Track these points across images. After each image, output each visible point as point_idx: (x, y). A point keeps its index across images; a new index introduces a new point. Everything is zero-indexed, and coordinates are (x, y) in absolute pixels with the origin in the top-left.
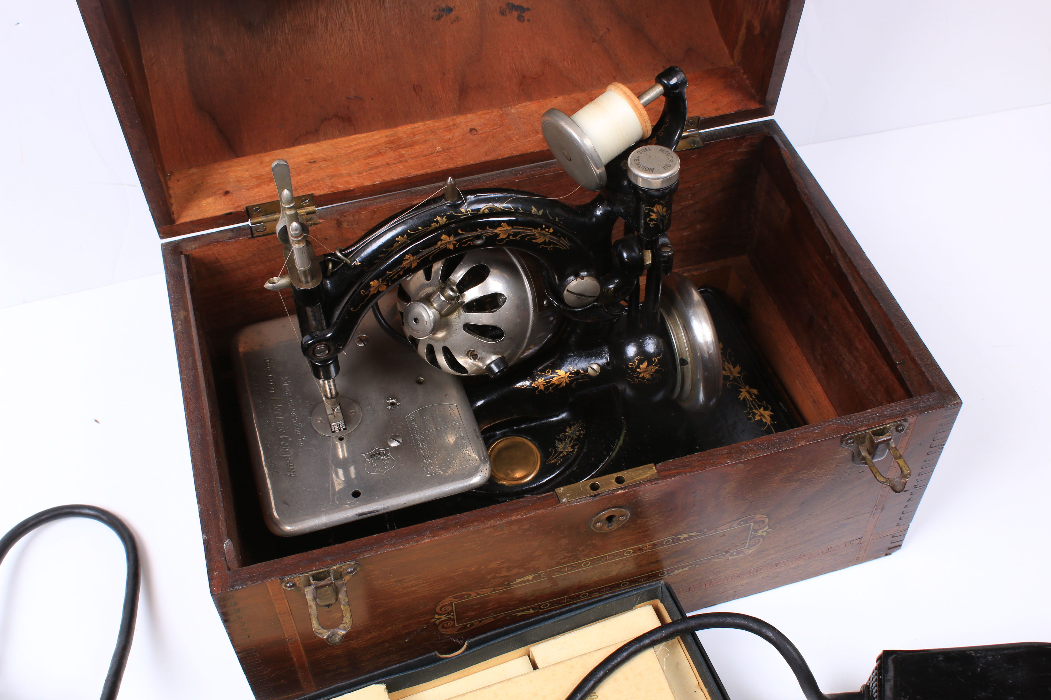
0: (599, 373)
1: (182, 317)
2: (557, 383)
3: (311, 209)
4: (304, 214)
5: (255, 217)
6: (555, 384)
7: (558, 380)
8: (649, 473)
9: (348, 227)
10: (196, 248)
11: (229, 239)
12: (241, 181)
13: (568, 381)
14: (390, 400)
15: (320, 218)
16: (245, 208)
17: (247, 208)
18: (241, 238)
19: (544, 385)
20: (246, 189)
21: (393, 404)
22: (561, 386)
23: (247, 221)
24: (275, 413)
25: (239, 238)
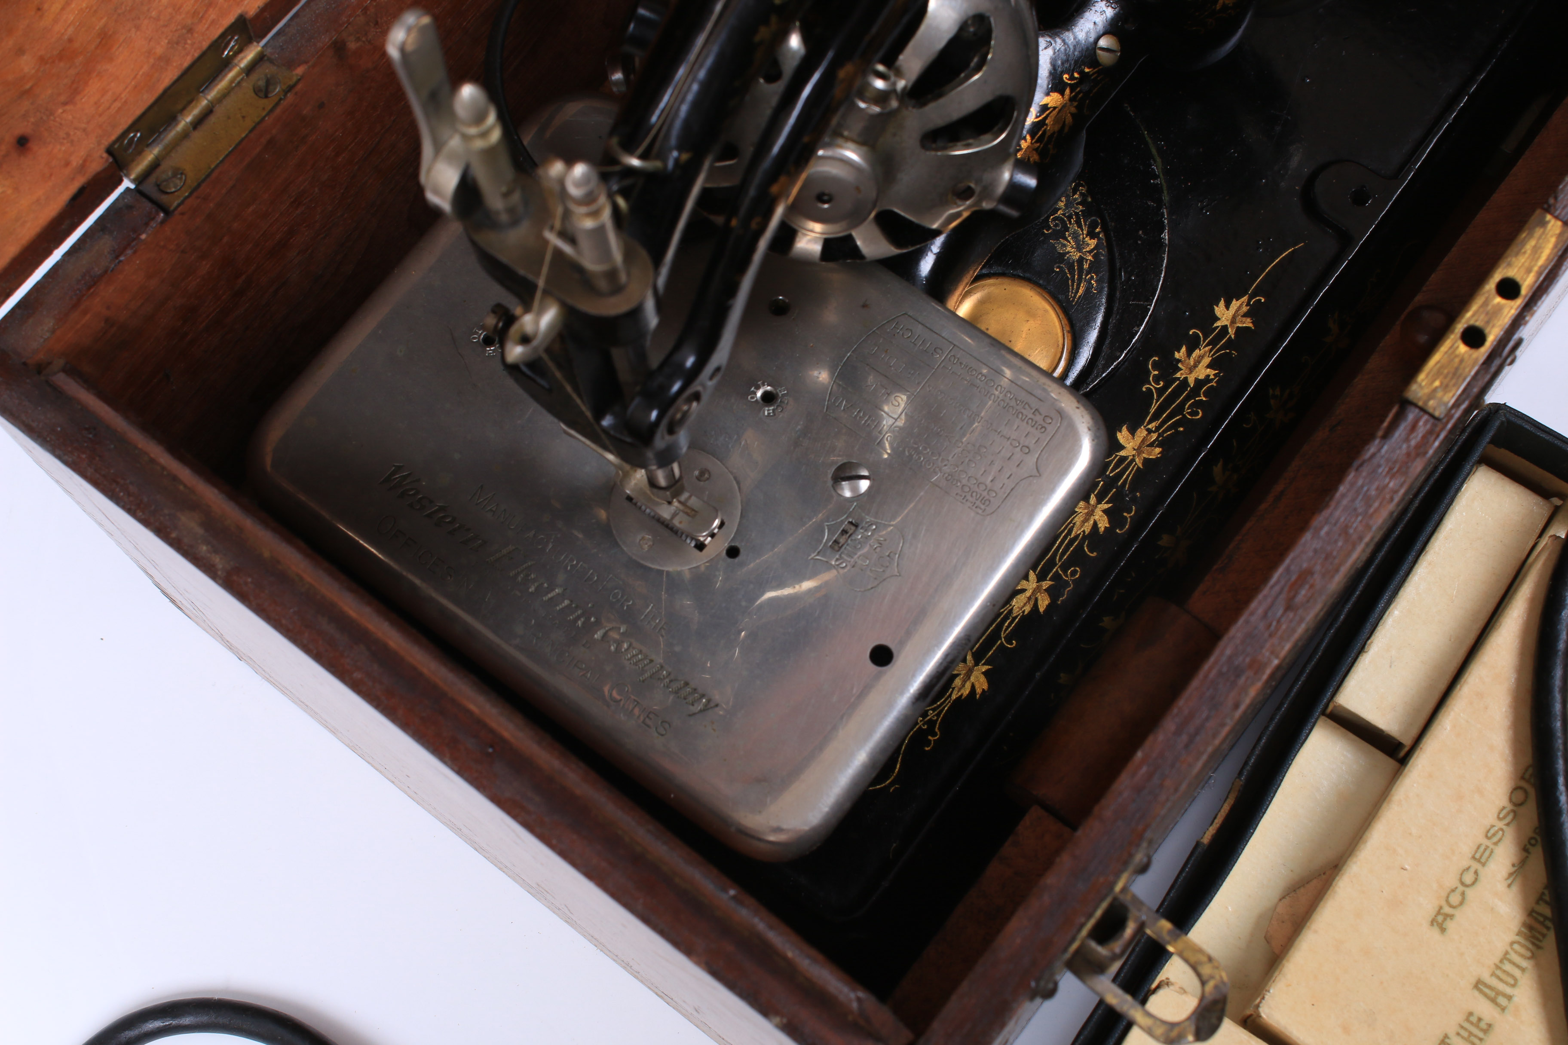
0: (1121, 51)
1: (200, 531)
2: (1056, 128)
3: (250, 55)
4: (242, 79)
5: (133, 161)
6: (1054, 133)
7: (1056, 120)
8: (1552, 236)
9: (359, 44)
10: (53, 331)
11: (117, 257)
12: (31, 88)
13: (1073, 110)
14: (755, 393)
15: (291, 65)
16: (105, 155)
17: (109, 151)
18: (143, 236)
19: (1036, 150)
20: (65, 104)
21: (768, 398)
22: (1066, 130)
23: (120, 182)
24: (532, 589)
25: (137, 238)
